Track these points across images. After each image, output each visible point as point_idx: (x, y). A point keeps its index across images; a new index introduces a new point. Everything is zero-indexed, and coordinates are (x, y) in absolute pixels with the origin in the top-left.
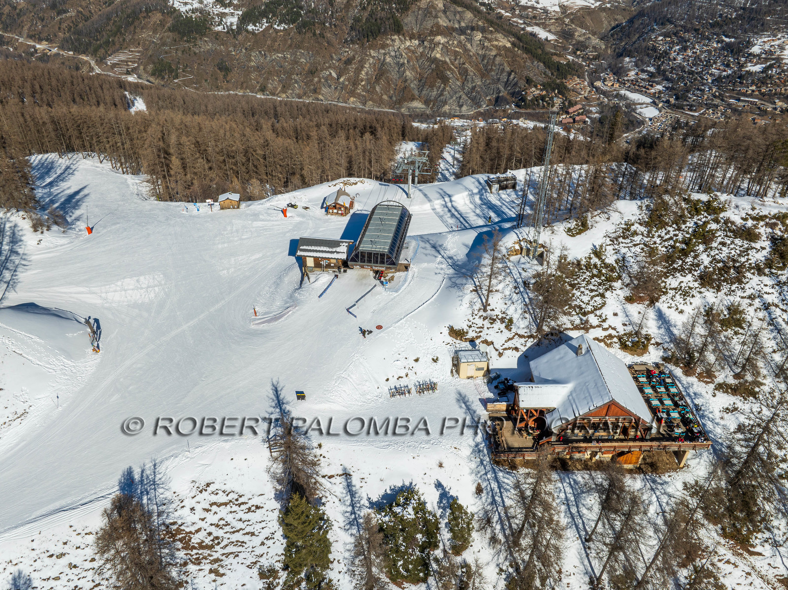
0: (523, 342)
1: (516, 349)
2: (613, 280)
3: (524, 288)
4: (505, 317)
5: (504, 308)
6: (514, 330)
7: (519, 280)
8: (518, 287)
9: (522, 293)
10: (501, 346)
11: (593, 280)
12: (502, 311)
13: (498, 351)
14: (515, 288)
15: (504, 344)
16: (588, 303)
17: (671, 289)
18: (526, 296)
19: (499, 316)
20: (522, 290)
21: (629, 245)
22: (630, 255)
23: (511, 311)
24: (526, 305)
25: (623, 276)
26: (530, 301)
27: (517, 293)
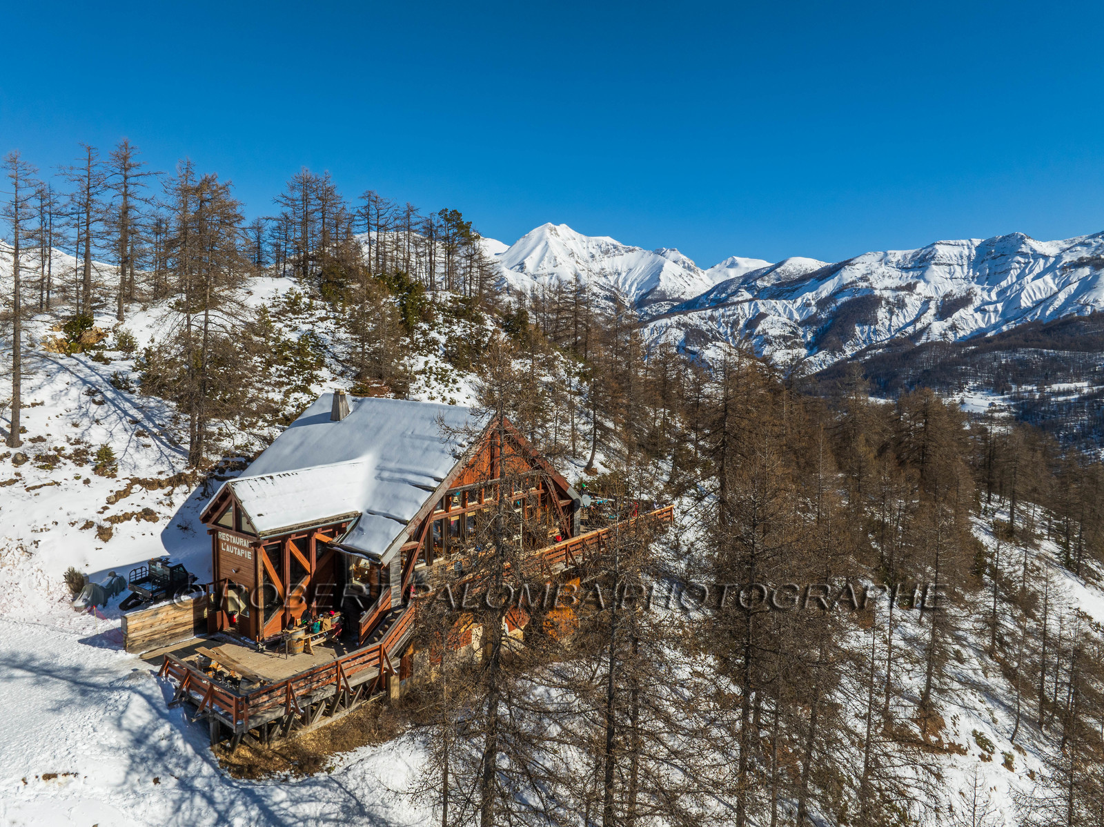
0: (162, 497)
1: (148, 515)
2: (311, 367)
3: (115, 392)
4: (84, 451)
5: (74, 433)
6: (123, 473)
7: (93, 379)
8: (98, 391)
9: (112, 401)
10: (99, 512)
11: (273, 370)
12: (69, 440)
13: (95, 528)
14: (91, 393)
15: (105, 508)
16: (284, 403)
17: (417, 373)
18: (127, 405)
19: (63, 449)
20: (110, 395)
21: (310, 320)
22: (320, 330)
23: (96, 437)
24: (135, 422)
25: (327, 360)
26: (143, 412)
27: (100, 403)
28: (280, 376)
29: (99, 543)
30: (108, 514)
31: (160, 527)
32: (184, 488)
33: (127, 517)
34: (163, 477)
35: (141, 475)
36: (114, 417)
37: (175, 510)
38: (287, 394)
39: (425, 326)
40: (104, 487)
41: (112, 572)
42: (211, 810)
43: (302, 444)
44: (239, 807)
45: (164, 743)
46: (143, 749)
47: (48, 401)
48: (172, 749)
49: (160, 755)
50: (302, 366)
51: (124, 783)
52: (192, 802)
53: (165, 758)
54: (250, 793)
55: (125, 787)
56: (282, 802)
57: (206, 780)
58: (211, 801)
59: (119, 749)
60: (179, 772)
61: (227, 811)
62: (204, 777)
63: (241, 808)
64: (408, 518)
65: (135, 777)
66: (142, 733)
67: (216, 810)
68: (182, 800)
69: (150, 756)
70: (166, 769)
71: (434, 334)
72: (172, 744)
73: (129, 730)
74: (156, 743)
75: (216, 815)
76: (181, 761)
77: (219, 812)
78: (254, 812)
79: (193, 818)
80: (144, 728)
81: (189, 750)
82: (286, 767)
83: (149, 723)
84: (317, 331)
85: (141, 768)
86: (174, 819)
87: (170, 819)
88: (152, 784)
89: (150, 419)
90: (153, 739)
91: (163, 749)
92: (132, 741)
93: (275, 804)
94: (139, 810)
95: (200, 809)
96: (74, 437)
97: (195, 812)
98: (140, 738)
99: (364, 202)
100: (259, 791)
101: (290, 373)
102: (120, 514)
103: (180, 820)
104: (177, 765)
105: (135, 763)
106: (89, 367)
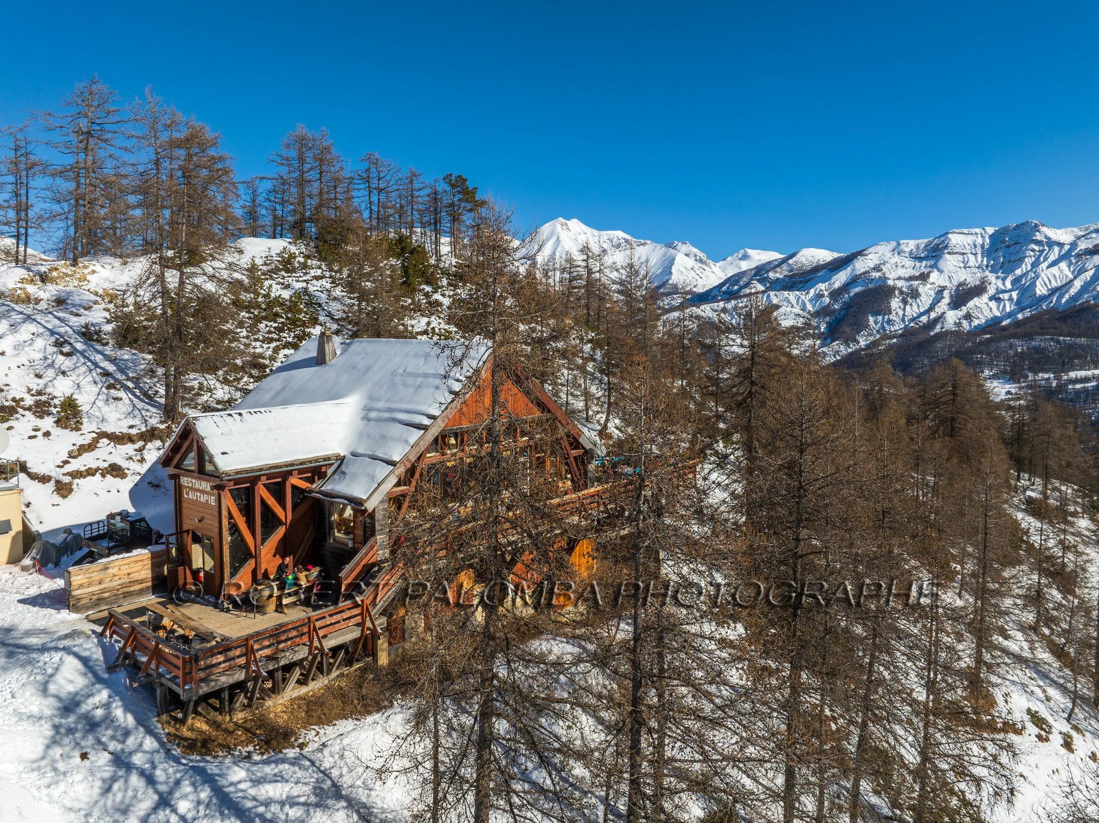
0: (132, 453)
1: (115, 471)
2: (304, 324)
3: (85, 344)
4: (45, 402)
5: (36, 384)
6: (89, 427)
7: (62, 330)
8: (66, 341)
9: (82, 353)
10: (59, 466)
11: (262, 326)
12: (29, 390)
13: (52, 483)
14: (58, 344)
15: (66, 462)
16: (272, 359)
17: (418, 333)
18: (99, 358)
19: (22, 400)
20: (79, 346)
21: (305, 278)
22: (315, 288)
23: (61, 388)
24: (106, 374)
25: (321, 318)
26: (116, 365)
27: (68, 355)
28: (270, 332)
29: (57, 499)
30: (68, 468)
31: (128, 484)
32: (158, 443)
33: (90, 472)
34: (134, 432)
35: (109, 429)
36: (84, 369)
37: (146, 466)
38: (276, 350)
39: (428, 289)
40: (66, 440)
41: (67, 530)
42: (150, 791)
43: (283, 389)
44: (186, 788)
45: (99, 712)
46: (71, 719)
47: (9, 351)
48: (108, 720)
49: (92, 725)
50: (294, 322)
51: (43, 758)
52: (126, 781)
53: (99, 729)
54: (200, 771)
55: (43, 763)
56: (240, 782)
57: (148, 756)
58: (150, 780)
59: (40, 718)
60: (114, 746)
61: (171, 793)
62: (145, 752)
63: (189, 789)
64: (396, 458)
65: (57, 752)
66: (73, 700)
67: (156, 791)
68: (114, 779)
69: (80, 726)
70: (99, 742)
71: (437, 296)
72: (110, 713)
73: (57, 697)
74: (89, 712)
75: (156, 797)
76: (119, 733)
77: (160, 794)
78: (205, 794)
79: (127, 801)
80: (76, 694)
81: (130, 720)
82: (250, 742)
83: (82, 689)
84: (311, 289)
85: (66, 740)
86: (102, 802)
87: (97, 802)
88: (78, 760)
89: (122, 371)
90: (84, 708)
91: (97, 719)
92: (59, 709)
93: (232, 784)
94: (56, 792)
95: (136, 790)
96: (35, 388)
97: (130, 793)
98: (69, 706)
99: (365, 165)
100: (212, 768)
101: (280, 330)
102: (83, 469)
103: (109, 803)
104: (113, 738)
105: (59, 734)
106: (59, 318)
